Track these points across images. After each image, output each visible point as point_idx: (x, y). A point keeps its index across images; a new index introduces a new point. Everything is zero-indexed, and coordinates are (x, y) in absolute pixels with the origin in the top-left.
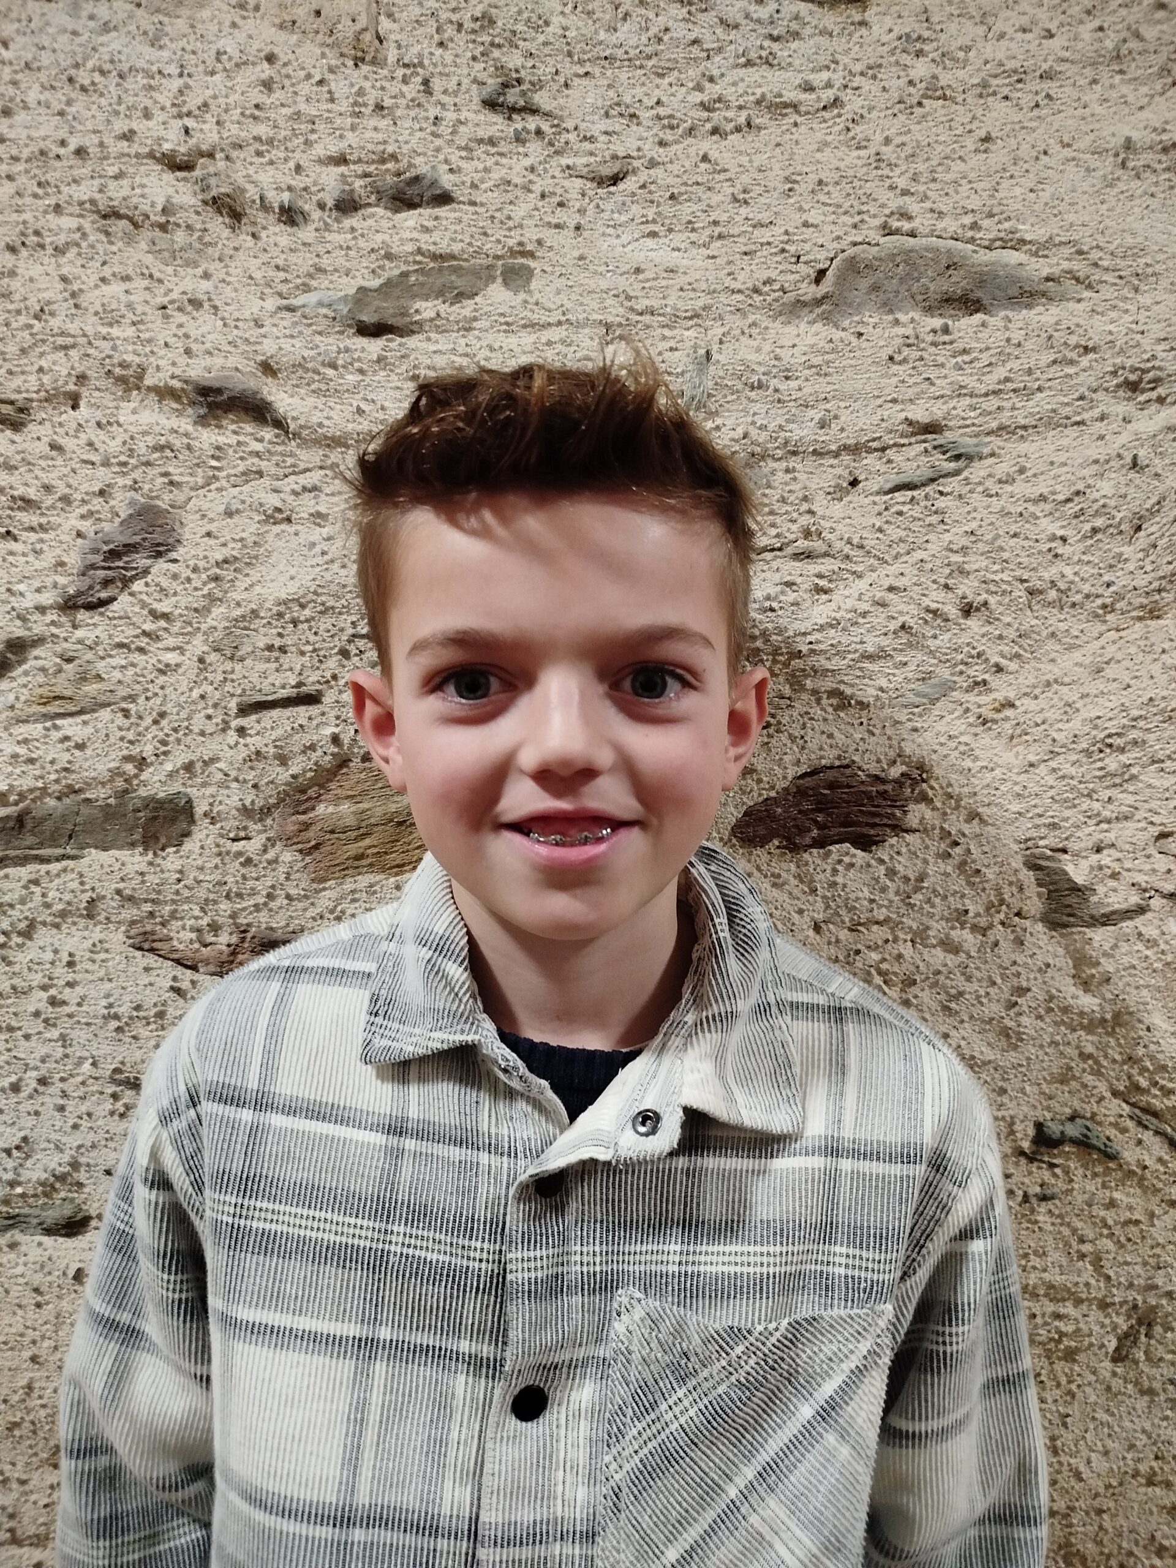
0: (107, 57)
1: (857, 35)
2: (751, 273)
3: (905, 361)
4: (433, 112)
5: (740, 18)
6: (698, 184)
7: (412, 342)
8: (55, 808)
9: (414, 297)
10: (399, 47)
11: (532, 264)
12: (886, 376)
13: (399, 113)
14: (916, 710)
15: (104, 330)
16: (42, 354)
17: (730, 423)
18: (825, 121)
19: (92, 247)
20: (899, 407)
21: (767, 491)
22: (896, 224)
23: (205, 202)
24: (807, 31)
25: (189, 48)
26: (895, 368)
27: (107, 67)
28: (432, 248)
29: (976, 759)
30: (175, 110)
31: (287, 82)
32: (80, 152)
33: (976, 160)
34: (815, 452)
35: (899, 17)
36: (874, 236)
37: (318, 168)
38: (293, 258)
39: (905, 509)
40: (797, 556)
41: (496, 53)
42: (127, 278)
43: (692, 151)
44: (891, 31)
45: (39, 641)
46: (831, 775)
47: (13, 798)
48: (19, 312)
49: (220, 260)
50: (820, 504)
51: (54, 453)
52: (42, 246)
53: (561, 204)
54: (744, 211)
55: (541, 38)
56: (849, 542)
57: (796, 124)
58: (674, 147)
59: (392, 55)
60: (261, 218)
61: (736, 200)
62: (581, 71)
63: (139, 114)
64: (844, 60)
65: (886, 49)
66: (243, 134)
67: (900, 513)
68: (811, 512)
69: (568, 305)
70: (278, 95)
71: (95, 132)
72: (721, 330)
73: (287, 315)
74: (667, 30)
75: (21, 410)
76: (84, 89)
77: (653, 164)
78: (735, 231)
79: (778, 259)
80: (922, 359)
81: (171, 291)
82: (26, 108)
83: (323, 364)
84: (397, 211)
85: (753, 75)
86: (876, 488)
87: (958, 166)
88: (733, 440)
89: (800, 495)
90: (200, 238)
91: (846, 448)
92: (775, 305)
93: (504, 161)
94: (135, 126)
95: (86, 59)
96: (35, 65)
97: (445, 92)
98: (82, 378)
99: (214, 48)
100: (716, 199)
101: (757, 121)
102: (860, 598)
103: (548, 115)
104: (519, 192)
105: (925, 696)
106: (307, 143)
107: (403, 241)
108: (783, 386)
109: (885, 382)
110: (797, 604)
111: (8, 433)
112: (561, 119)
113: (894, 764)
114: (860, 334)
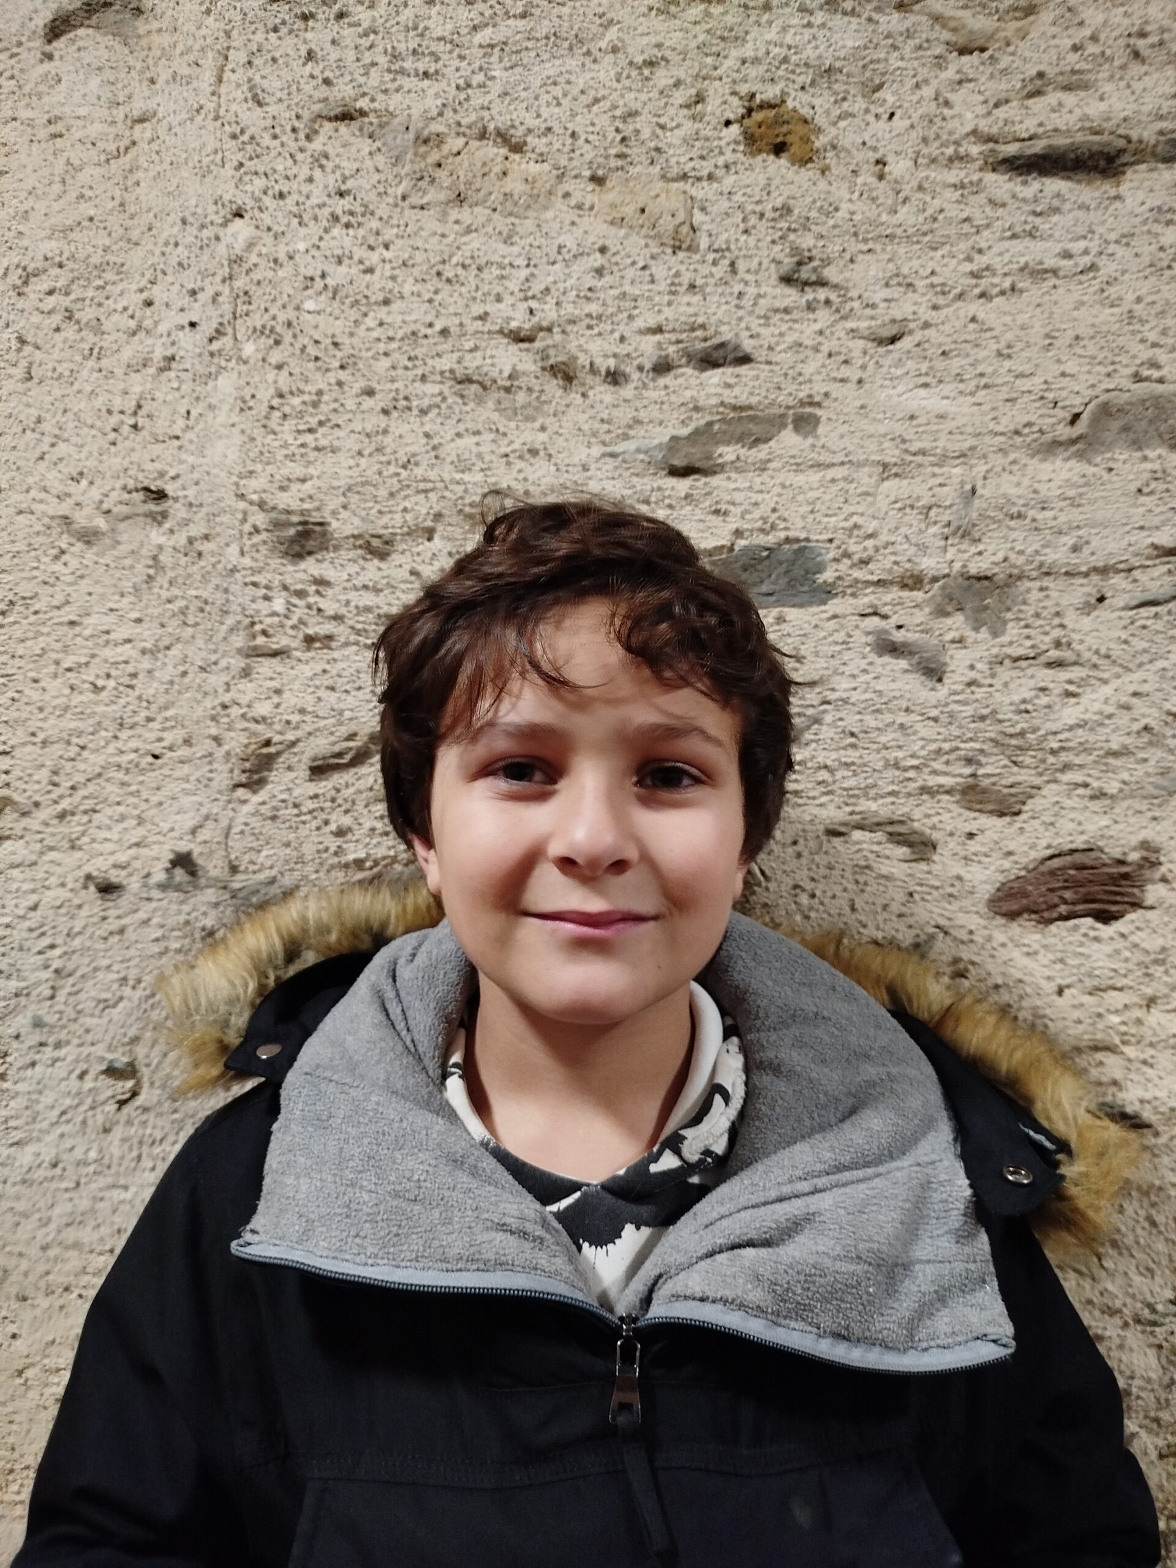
0: (468, 254)
1: (1112, 208)
2: (1014, 417)
3: (1151, 493)
4: (737, 288)
5: (1006, 198)
6: (966, 341)
7: (716, 481)
9: (717, 443)
10: (710, 235)
11: (818, 412)
12: (1135, 506)
13: (708, 290)
14: (1155, 801)
15: (458, 476)
16: (406, 497)
17: (991, 549)
18: (1081, 283)
19: (450, 407)
20: (1145, 533)
21: (1023, 607)
22: (1146, 373)
23: (544, 369)
24: (1067, 206)
25: (536, 244)
26: (1142, 499)
27: (468, 262)
28: (733, 401)
30: (522, 295)
31: (615, 269)
32: (444, 332)
34: (1067, 573)
35: (1151, 191)
36: (1126, 384)
37: (638, 338)
38: (616, 413)
39: (1149, 623)
40: (1049, 665)
41: (792, 237)
42: (477, 433)
43: (962, 313)
44: (1143, 203)
46: (1079, 858)
47: (368, 864)
48: (389, 463)
49: (555, 415)
50: (1070, 619)
51: (413, 578)
52: (409, 409)
53: (846, 362)
54: (1007, 364)
55: (831, 222)
56: (1097, 652)
57: (1055, 287)
58: (945, 311)
59: (704, 242)
60: (589, 380)
61: (999, 354)
62: (865, 248)
63: (492, 298)
64: (1100, 230)
65: (1139, 219)
66: (577, 312)
67: (1144, 627)
68: (1062, 626)
69: (851, 448)
70: (607, 279)
71: (456, 314)
72: (985, 468)
73: (608, 460)
74: (942, 211)
75: (387, 543)
76: (449, 281)
77: (926, 325)
78: (999, 381)
79: (1038, 404)
80: (1168, 490)
81: (512, 442)
82: (402, 297)
83: (638, 501)
84: (702, 369)
85: (1017, 246)
86: (1121, 604)
88: (993, 563)
89: (1053, 610)
90: (538, 398)
91: (1095, 570)
92: (1034, 445)
93: (796, 326)
94: (488, 308)
95: (451, 256)
96: (411, 262)
97: (748, 271)
98: (438, 516)
99: (556, 243)
100: (982, 354)
101: (1020, 285)
102: (1106, 701)
103: (836, 287)
104: (809, 352)
105: (1164, 788)
106: (631, 317)
107: (708, 396)
108: (1040, 516)
109: (1132, 511)
110: (1049, 707)
111: (376, 561)
112: (847, 289)
113: (1134, 849)
114: (1111, 470)
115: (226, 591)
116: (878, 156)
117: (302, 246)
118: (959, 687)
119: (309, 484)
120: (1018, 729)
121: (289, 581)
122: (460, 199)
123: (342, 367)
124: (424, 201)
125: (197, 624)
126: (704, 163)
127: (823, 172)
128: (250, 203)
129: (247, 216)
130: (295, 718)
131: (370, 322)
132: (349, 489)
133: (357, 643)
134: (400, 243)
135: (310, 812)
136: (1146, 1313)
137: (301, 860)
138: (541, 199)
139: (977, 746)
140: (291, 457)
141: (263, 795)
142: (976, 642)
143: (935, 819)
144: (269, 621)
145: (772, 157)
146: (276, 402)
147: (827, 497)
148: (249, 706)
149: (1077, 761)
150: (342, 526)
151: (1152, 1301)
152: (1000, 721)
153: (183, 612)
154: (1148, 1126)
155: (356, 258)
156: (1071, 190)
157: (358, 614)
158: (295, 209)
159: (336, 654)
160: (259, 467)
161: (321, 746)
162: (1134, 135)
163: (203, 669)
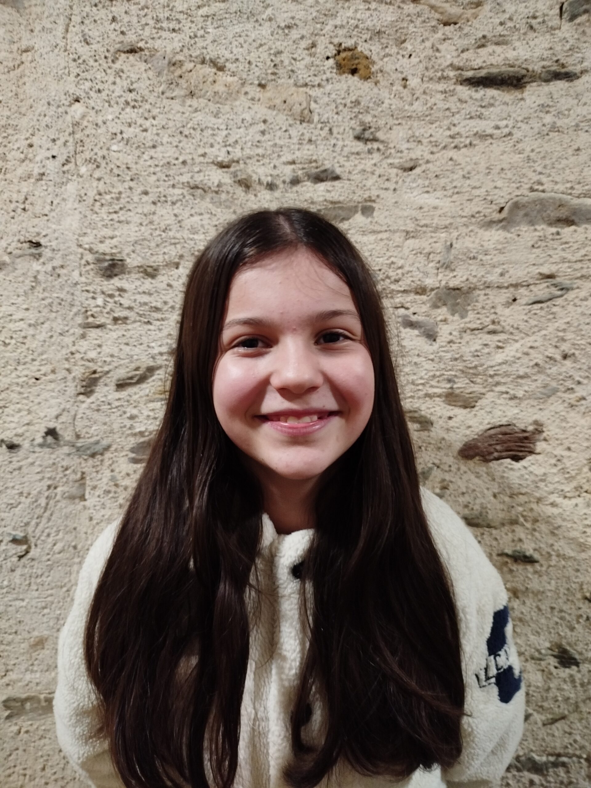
0: (196, 123)
1: (520, 104)
2: (471, 208)
3: (539, 247)
4: (333, 142)
5: (467, 98)
6: (447, 170)
10: (319, 115)
11: (374, 205)
12: (531, 253)
13: (318, 143)
14: (541, 401)
15: (191, 236)
16: (165, 247)
17: (460, 274)
18: (504, 142)
19: (187, 201)
20: (536, 267)
21: (476, 304)
22: (536, 187)
23: (235, 182)
24: (497, 103)
25: (231, 118)
26: (534, 250)
27: (196, 127)
28: (331, 199)
29: (568, 422)
30: (224, 144)
31: (271, 131)
32: (184, 163)
33: (572, 159)
34: (498, 287)
35: (539, 96)
36: (526, 192)
37: (283, 166)
39: (538, 312)
40: (489, 333)
41: (360, 116)
42: (201, 214)
43: (445, 156)
44: (535, 102)
45: (159, 367)
46: (503, 429)
47: (147, 434)
48: (156, 229)
50: (499, 310)
51: (169, 288)
52: (166, 202)
53: (388, 180)
54: (468, 182)
55: (380, 109)
56: (512, 326)
57: (491, 144)
58: (437, 155)
59: (316, 118)
60: (258, 187)
61: (464, 177)
62: (397, 122)
63: (209, 145)
64: (514, 115)
65: (532, 111)
66: (252, 153)
67: (535, 314)
68: (495, 313)
69: (390, 223)
70: (267, 136)
71: (190, 153)
72: (457, 234)
74: (435, 104)
75: (155, 270)
76: (186, 136)
77: (428, 162)
78: (464, 190)
79: (483, 202)
80: (547, 246)
81: (219, 219)
82: (162, 144)
84: (315, 183)
85: (472, 123)
86: (524, 302)
87: (564, 162)
88: (461, 282)
89: (491, 305)
90: (232, 197)
91: (512, 285)
92: (481, 223)
93: (363, 161)
94: (206, 151)
95: (187, 123)
96: (166, 126)
97: (338, 133)
98: (181, 257)
99: (241, 117)
100: (455, 177)
101: (474, 142)
102: (517, 351)
103: (382, 142)
104: (369, 175)
105: (545, 394)
106: (279, 156)
107: (318, 196)
108: (484, 258)
109: (530, 256)
110: (489, 354)
111: (150, 280)
112: (388, 143)
113: (531, 424)
114: (519, 235)
115: (73, 294)
116: (403, 76)
117: (110, 117)
118: (444, 344)
119: (115, 240)
120: (473, 365)
121: (105, 289)
122: (192, 94)
123: (132, 180)
124: (173, 95)
125: (57, 311)
126: (316, 78)
127: (376, 84)
128: (83, 95)
129: (82, 101)
130: (108, 359)
131: (146, 157)
132: (136, 243)
133: (140, 321)
134: (161, 116)
135: (117, 407)
136: (537, 655)
137: (112, 432)
138: (233, 95)
139: (453, 373)
140: (106, 226)
141: (92, 399)
142: (453, 321)
143: (432, 410)
144: (95, 310)
145: (350, 76)
146: (97, 197)
147: (378, 248)
148: (85, 353)
149: (503, 380)
150: (132, 261)
151: (539, 648)
152: (465, 361)
153: (50, 305)
154: (537, 562)
155: (138, 124)
156: (499, 95)
157: (141, 306)
158: (106, 98)
159: (129, 327)
160: (89, 231)
161: (122, 373)
162: (530, 68)
163: (61, 334)
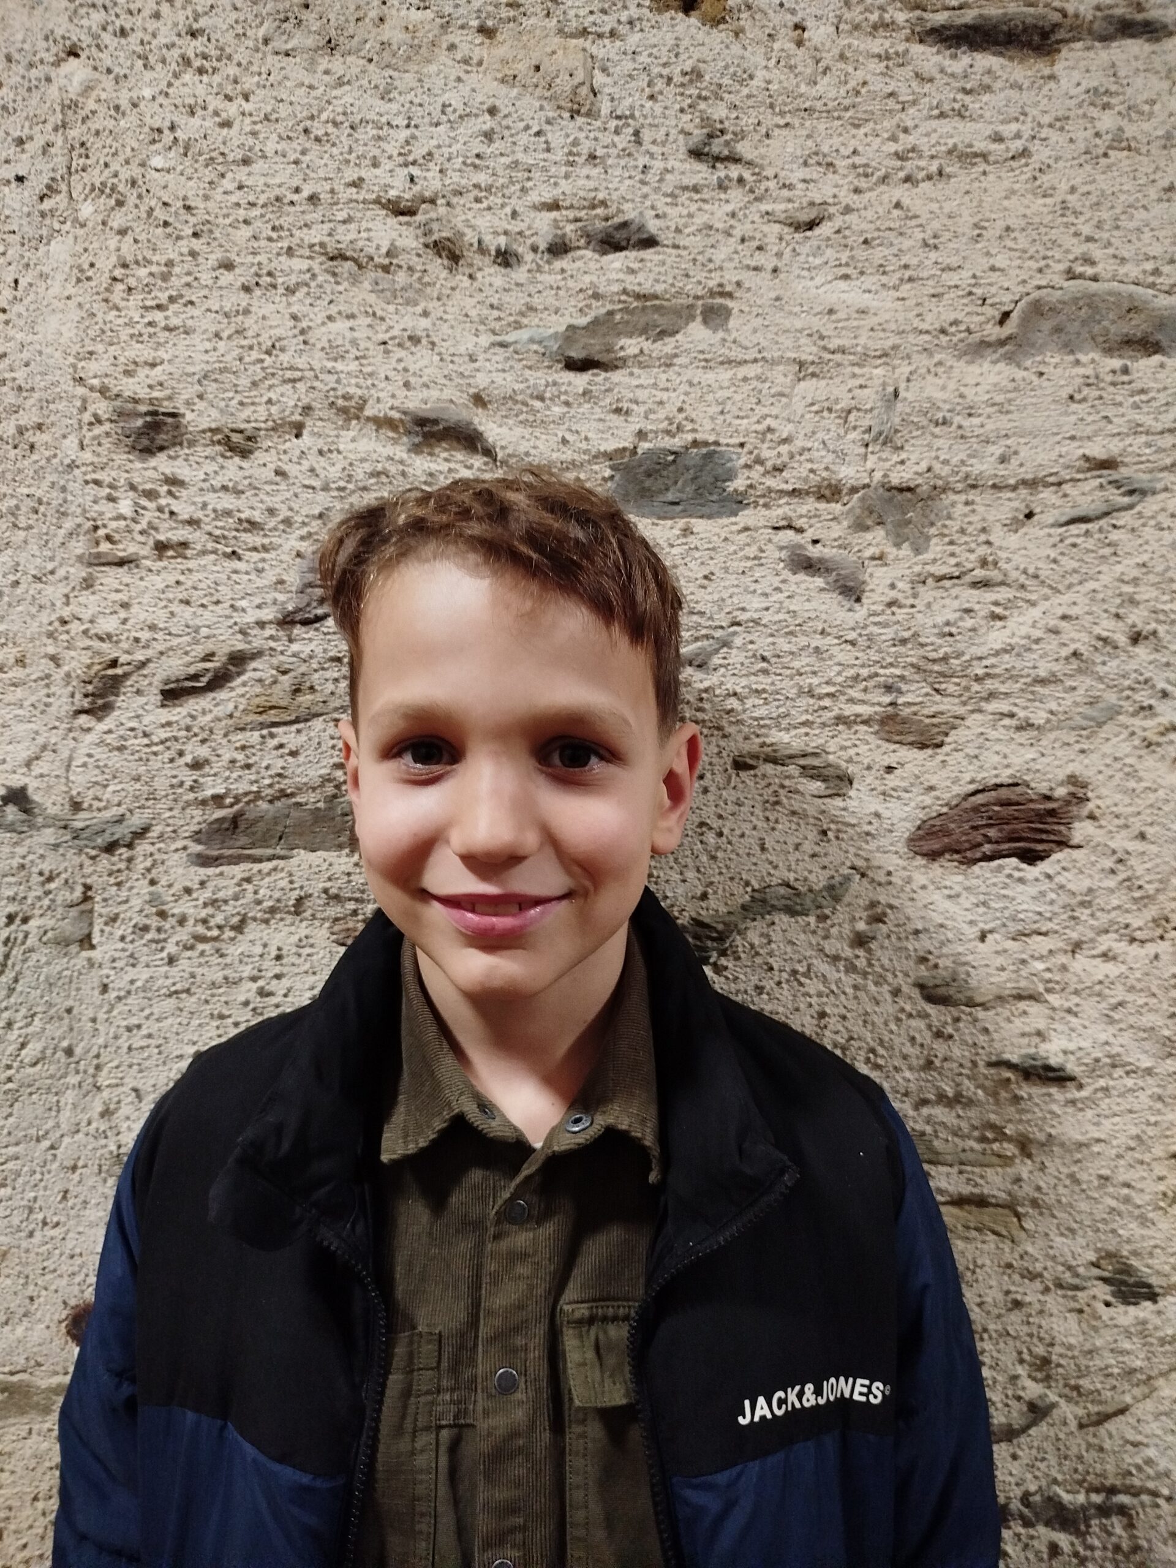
0: (340, 110)
1: (1047, 88)
2: (940, 314)
3: (1084, 400)
4: (642, 161)
5: (934, 72)
6: (890, 229)
7: (616, 376)
8: (268, 811)
9: (619, 334)
10: (612, 100)
11: (729, 303)
12: (1066, 414)
13: (610, 162)
14: (1084, 733)
15: (330, 365)
16: (271, 387)
17: (914, 458)
18: (1013, 170)
19: (321, 287)
20: (1076, 444)
21: (947, 522)
22: (1079, 269)
23: (426, 245)
24: (998, 85)
25: (417, 101)
26: (1074, 407)
27: (340, 118)
28: (637, 289)
29: (1140, 780)
30: (401, 159)
31: (506, 133)
32: (313, 199)
33: (1158, 209)
34: (994, 486)
35: (1088, 71)
36: (1059, 280)
37: (532, 214)
38: (506, 298)
39: (1079, 541)
40: (975, 585)
41: (702, 105)
42: (351, 316)
43: (885, 198)
44: (1079, 84)
45: (257, 654)
46: (1004, 793)
47: (228, 801)
48: (251, 348)
49: (439, 299)
50: (997, 535)
51: (278, 479)
52: (274, 287)
53: (760, 248)
54: (933, 255)
55: (745, 91)
56: (1025, 572)
57: (984, 173)
58: (868, 195)
59: (605, 107)
60: (478, 260)
61: (926, 244)
62: (782, 122)
63: (368, 162)
64: (1033, 112)
65: (1074, 102)
66: (464, 182)
67: (1074, 545)
68: (988, 543)
69: (764, 343)
70: (498, 146)
71: (326, 179)
72: (909, 369)
73: (498, 350)
74: (865, 83)
75: (249, 439)
76: (318, 139)
77: (848, 210)
78: (925, 274)
79: (965, 301)
80: (1101, 398)
81: (391, 328)
82: (264, 157)
83: (532, 397)
84: (604, 253)
85: (945, 126)
86: (1051, 521)
87: (1140, 214)
88: (917, 473)
89: (979, 526)
90: (420, 279)
91: (1024, 482)
92: (961, 345)
93: (706, 207)
94: (363, 174)
95: (320, 112)
96: (273, 117)
97: (654, 142)
98: (307, 409)
99: (440, 101)
100: (907, 243)
101: (948, 170)
102: (1034, 625)
103: (749, 163)
104: (720, 237)
105: (1092, 719)
106: (523, 190)
107: (609, 282)
108: (966, 423)
109: (1064, 419)
110: (973, 630)
111: (237, 460)
112: (762, 167)
113: (1062, 784)
114: (1041, 374)
115: (64, 489)
116: (796, 19)
117: (147, 93)
118: (879, 608)
119: (159, 368)
120: (941, 653)
121: (137, 480)
122: (331, 46)
123: (195, 235)
124: (289, 46)
125: (30, 527)
126: (605, 18)
127: (737, 34)
128: (87, 40)
129: (83, 55)
130: (145, 635)
131: (228, 184)
132: (205, 377)
133: (215, 552)
134: (261, 93)
135: (162, 742)
136: (1068, 1277)
137: (152, 796)
138: (423, 50)
139: (898, 672)
140: (138, 337)
141: (109, 722)
142: (897, 559)
143: (852, 752)
144: (114, 525)
145: (681, 15)
146: (118, 272)
147: (738, 397)
148: (91, 622)
149: (1003, 689)
150: (198, 419)
151: (1074, 1263)
152: (922, 645)
153: (14, 512)
154: (1072, 1079)
155: (211, 108)
156: (1002, 67)
157: (216, 519)
158: (139, 49)
159: (191, 564)
160: (100, 348)
161: (174, 667)
162: (1070, 9)
163: (37, 579)
